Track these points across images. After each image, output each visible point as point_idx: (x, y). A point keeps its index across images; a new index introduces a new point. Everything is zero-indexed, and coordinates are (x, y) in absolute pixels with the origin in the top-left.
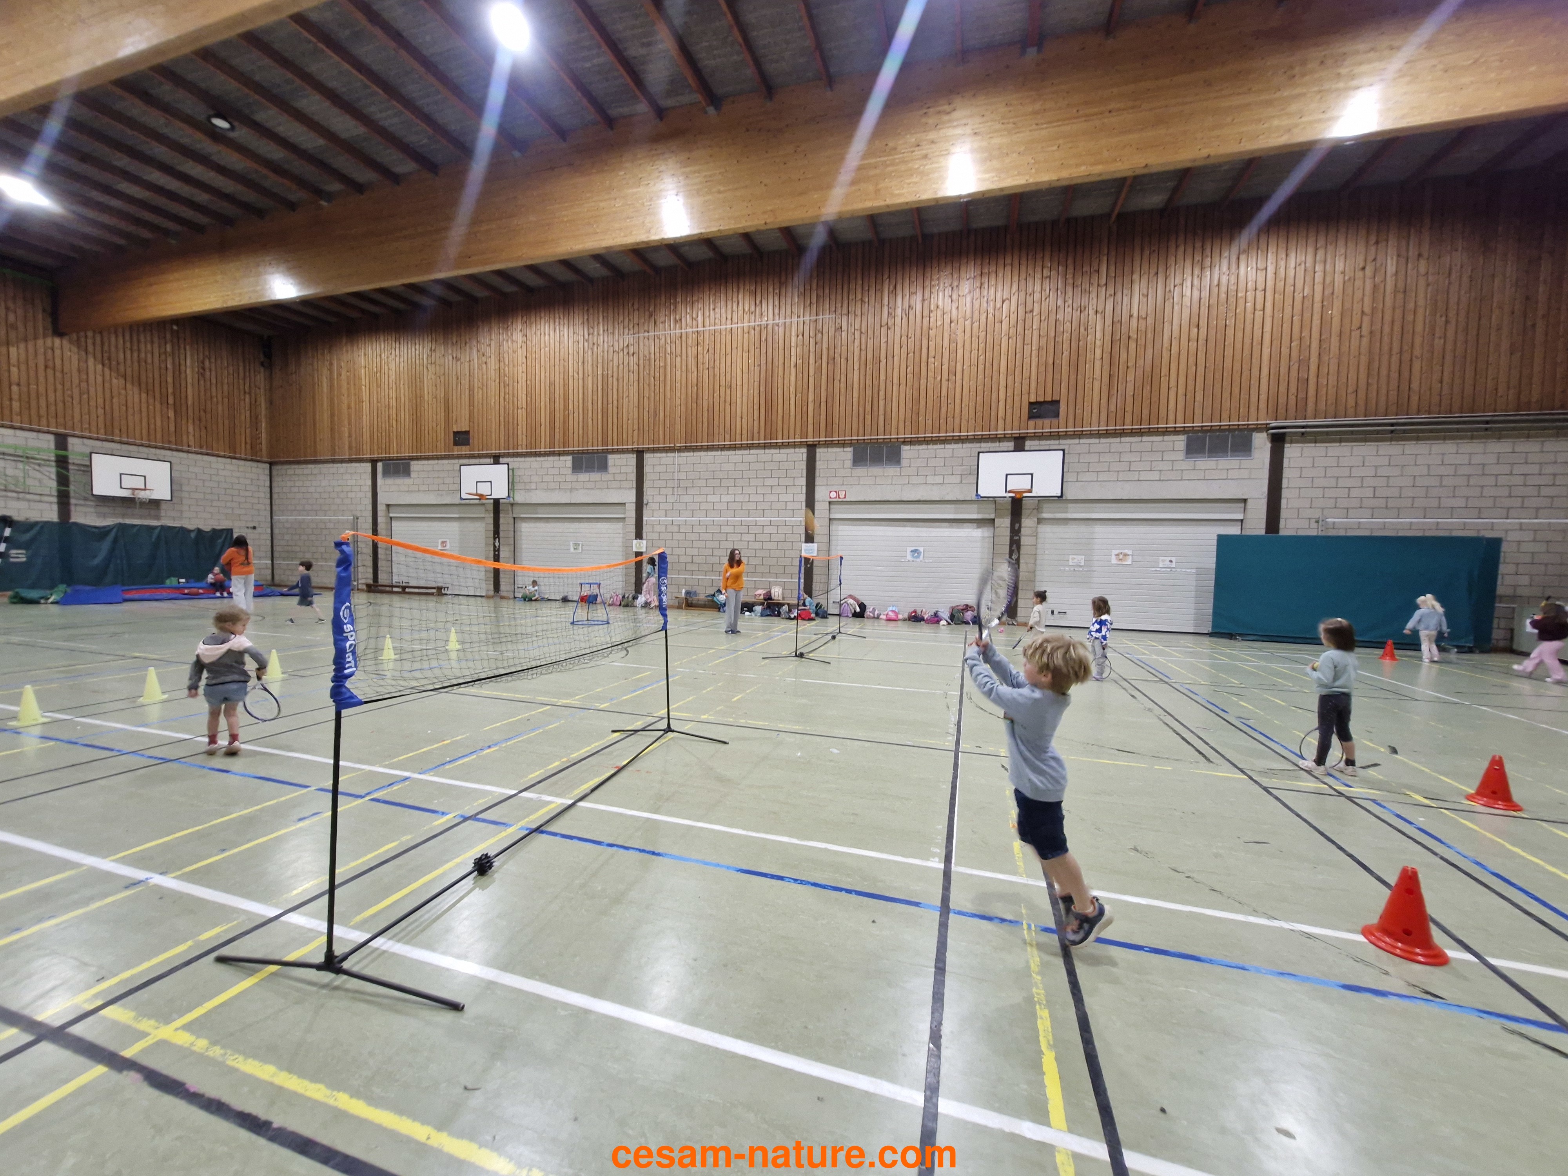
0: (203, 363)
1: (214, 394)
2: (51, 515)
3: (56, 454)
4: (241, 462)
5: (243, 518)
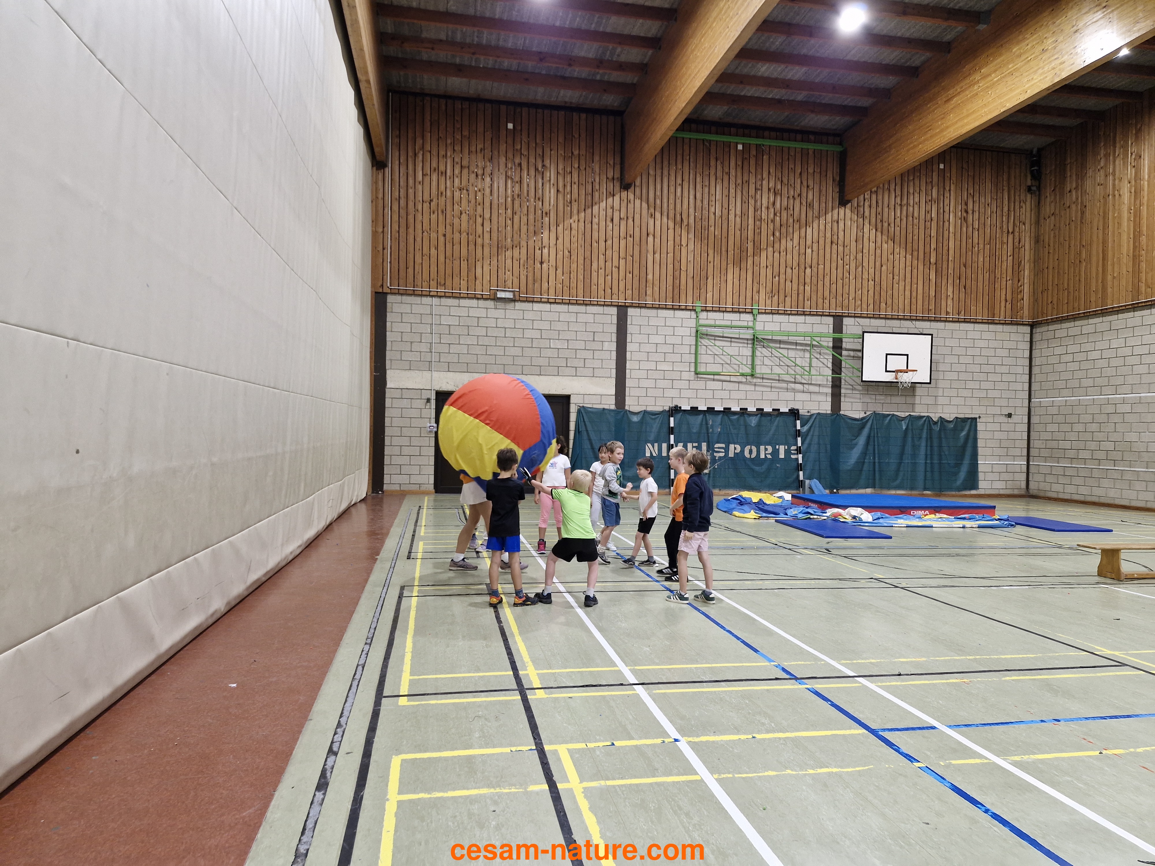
0: (966, 204)
1: (976, 241)
2: (826, 407)
3: (834, 339)
4: (999, 328)
5: (997, 402)
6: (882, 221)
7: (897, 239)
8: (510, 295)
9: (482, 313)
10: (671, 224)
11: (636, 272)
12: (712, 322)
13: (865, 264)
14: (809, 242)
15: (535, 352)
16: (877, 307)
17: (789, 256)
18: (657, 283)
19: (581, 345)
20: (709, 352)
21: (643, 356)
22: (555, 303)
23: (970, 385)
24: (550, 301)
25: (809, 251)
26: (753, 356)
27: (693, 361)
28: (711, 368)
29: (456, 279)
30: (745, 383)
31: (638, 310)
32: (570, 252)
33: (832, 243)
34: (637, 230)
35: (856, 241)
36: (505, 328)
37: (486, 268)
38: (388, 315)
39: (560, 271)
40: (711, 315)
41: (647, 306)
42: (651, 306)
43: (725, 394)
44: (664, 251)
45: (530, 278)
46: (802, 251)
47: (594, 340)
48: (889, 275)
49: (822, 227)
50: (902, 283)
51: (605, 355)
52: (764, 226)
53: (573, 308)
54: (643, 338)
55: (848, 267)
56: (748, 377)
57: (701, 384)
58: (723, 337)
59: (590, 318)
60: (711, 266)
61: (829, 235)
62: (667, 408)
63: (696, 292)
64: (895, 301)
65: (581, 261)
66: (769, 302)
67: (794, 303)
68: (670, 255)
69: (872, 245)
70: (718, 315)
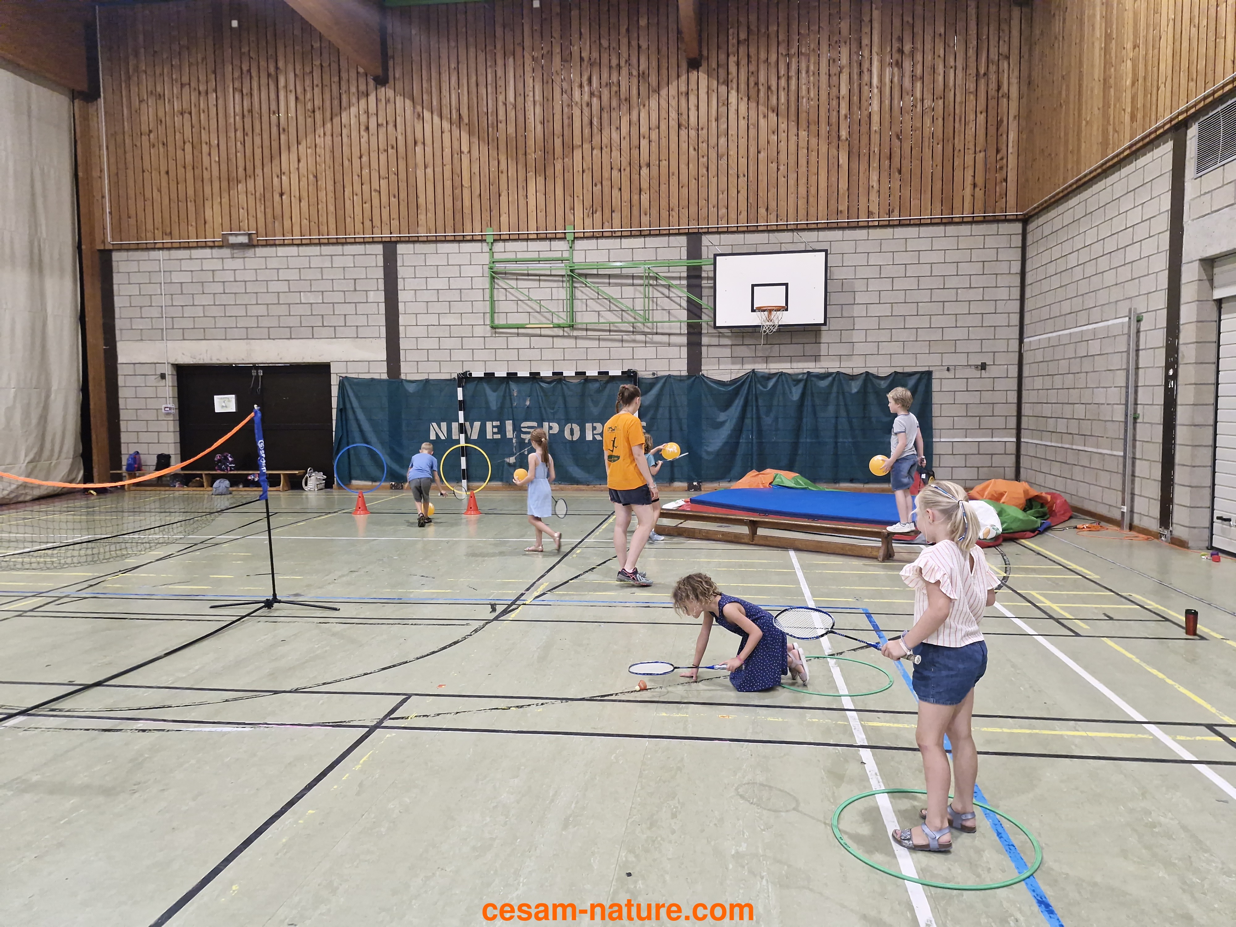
1: (918, 96)
2: (680, 368)
3: (688, 266)
4: (965, 229)
5: (961, 347)
6: (757, 84)
7: (782, 108)
8: (244, 240)
9: (216, 265)
10: (446, 125)
11: (403, 195)
12: (512, 256)
13: (733, 152)
14: (644, 129)
15: (283, 310)
16: (752, 215)
17: (616, 153)
18: (431, 207)
19: (339, 298)
20: (510, 297)
21: (421, 308)
22: (302, 245)
23: (912, 322)
24: (295, 242)
25: (644, 143)
26: (572, 298)
27: (488, 310)
28: (514, 319)
29: (183, 225)
30: (563, 336)
31: (411, 246)
32: (316, 177)
33: (679, 126)
34: (401, 139)
35: (717, 120)
36: (245, 281)
37: (217, 207)
38: (115, 275)
39: (304, 204)
40: (510, 245)
41: (420, 239)
42: (425, 239)
43: (534, 354)
44: (438, 162)
45: (269, 216)
46: (635, 142)
47: (355, 290)
48: (770, 165)
49: (663, 104)
50: (792, 176)
51: (373, 309)
52: (577, 112)
53: (326, 250)
54: (419, 284)
55: (706, 158)
56: (565, 329)
57: (500, 342)
58: (528, 275)
59: (348, 261)
60: (503, 177)
61: (673, 115)
62: (455, 376)
63: (486, 216)
64: (783, 204)
65: (330, 188)
66: (588, 221)
67: (626, 221)
68: (448, 168)
69: (743, 123)
70: (520, 246)
